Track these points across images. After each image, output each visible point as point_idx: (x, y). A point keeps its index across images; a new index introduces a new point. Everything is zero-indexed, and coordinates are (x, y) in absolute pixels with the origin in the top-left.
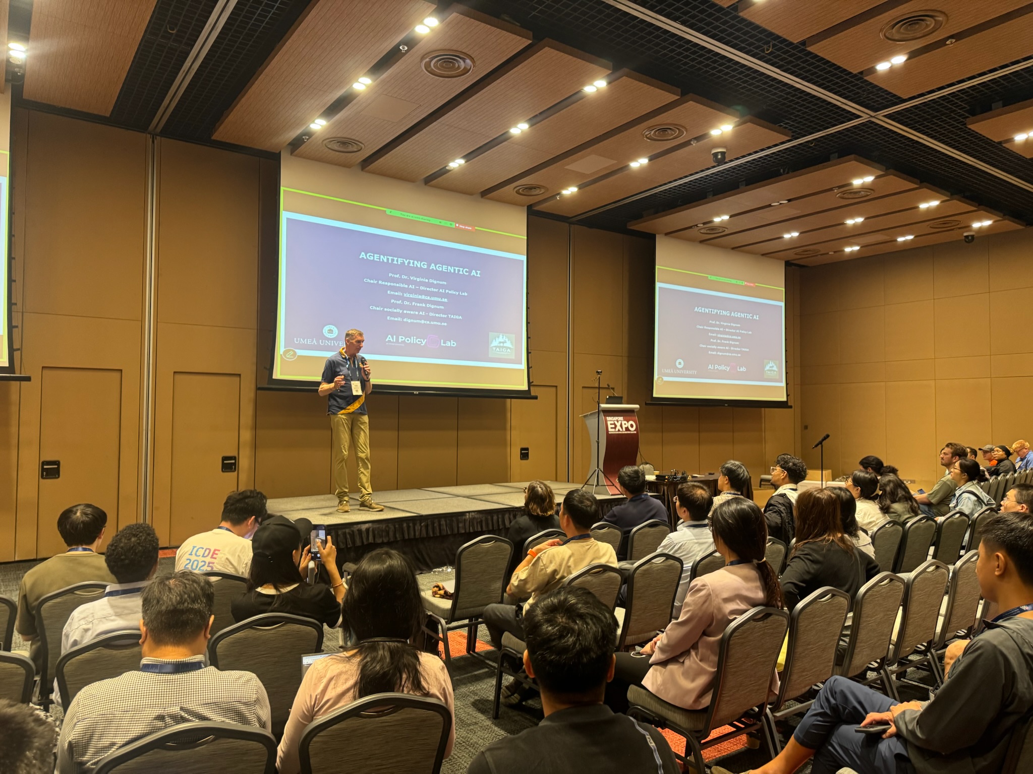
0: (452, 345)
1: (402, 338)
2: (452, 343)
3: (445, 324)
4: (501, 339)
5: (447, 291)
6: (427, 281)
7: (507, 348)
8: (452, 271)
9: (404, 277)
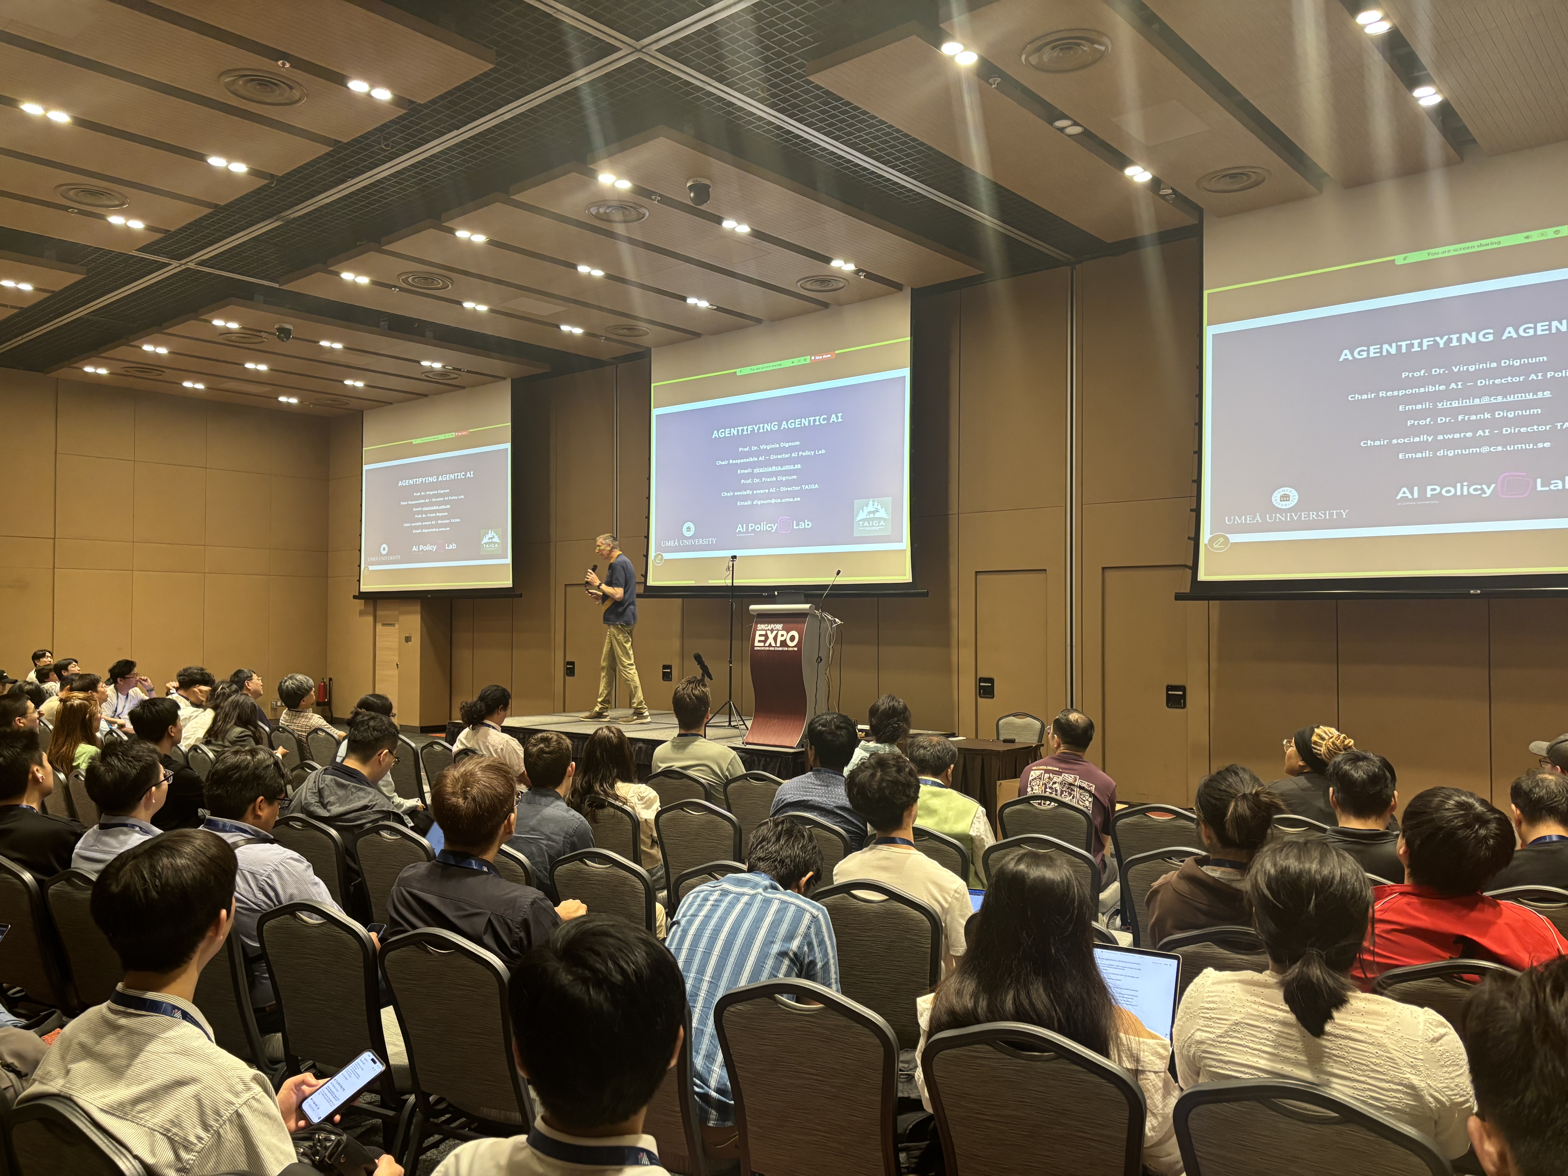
0: (807, 527)
1: (752, 526)
2: (806, 523)
3: (799, 499)
4: (871, 508)
5: (800, 453)
6: (778, 446)
7: (880, 519)
8: (807, 424)
9: (754, 448)
